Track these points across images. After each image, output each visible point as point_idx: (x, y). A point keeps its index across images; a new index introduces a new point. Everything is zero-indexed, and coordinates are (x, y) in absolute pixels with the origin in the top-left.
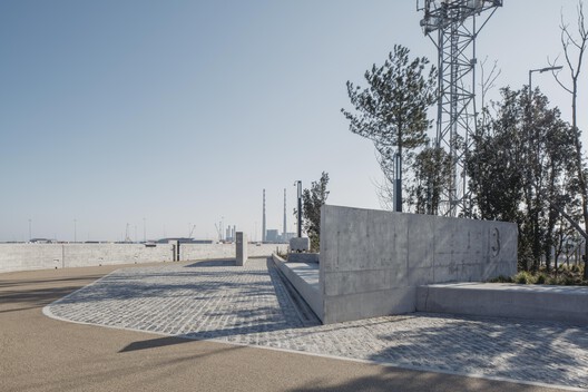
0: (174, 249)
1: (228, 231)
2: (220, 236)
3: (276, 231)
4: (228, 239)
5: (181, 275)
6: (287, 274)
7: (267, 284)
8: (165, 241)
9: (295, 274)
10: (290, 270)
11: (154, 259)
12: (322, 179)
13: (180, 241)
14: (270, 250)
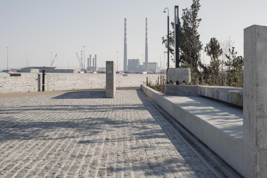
0: (39, 79)
1: (89, 60)
2: (82, 65)
3: (137, 61)
4: (89, 68)
5: (51, 108)
6: (170, 110)
7: (149, 121)
8: (27, 70)
9: (186, 112)
10: (176, 107)
11: (18, 89)
12: (194, 6)
13: (44, 70)
14: (137, 80)
